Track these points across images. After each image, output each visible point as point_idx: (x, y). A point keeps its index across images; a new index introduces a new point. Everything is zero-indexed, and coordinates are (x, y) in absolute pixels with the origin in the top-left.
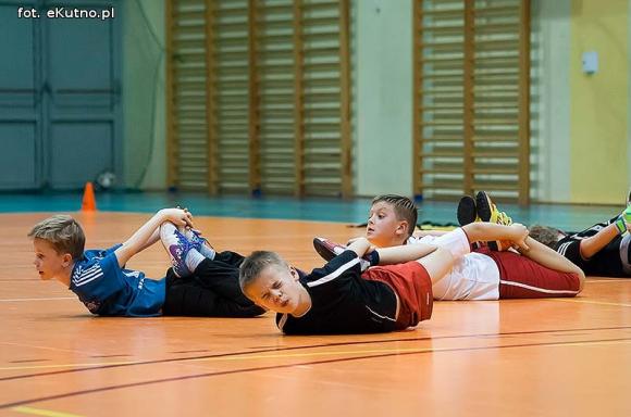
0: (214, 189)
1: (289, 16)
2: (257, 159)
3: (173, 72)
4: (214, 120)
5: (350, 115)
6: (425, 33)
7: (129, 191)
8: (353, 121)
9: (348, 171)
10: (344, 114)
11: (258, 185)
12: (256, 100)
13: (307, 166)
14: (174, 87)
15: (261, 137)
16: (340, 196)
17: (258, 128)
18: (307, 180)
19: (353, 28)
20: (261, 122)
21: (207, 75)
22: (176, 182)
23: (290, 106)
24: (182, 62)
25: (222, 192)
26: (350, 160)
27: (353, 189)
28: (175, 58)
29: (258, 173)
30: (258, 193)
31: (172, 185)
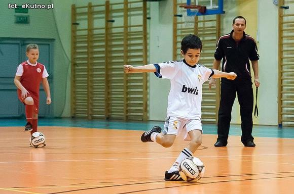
0: (90, 118)
1: (122, 49)
2: (108, 105)
3: (74, 71)
4: (90, 90)
5: (147, 88)
6: (178, 56)
7: (56, 118)
8: (148, 90)
9: (146, 110)
10: (145, 87)
11: (109, 115)
12: (108, 82)
13: (129, 108)
14: (74, 76)
15: (110, 96)
16: (142, 120)
17: (109, 93)
18: (129, 114)
19: (148, 54)
20: (110, 90)
21: (88, 72)
22: (75, 114)
23: (122, 84)
24: (78, 66)
25: (93, 118)
26: (146, 106)
27: (148, 117)
28: (75, 65)
29: (109, 111)
30: (109, 119)
31: (73, 116)
